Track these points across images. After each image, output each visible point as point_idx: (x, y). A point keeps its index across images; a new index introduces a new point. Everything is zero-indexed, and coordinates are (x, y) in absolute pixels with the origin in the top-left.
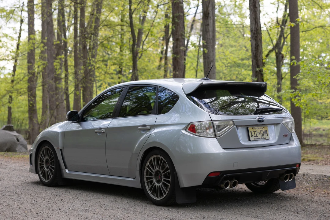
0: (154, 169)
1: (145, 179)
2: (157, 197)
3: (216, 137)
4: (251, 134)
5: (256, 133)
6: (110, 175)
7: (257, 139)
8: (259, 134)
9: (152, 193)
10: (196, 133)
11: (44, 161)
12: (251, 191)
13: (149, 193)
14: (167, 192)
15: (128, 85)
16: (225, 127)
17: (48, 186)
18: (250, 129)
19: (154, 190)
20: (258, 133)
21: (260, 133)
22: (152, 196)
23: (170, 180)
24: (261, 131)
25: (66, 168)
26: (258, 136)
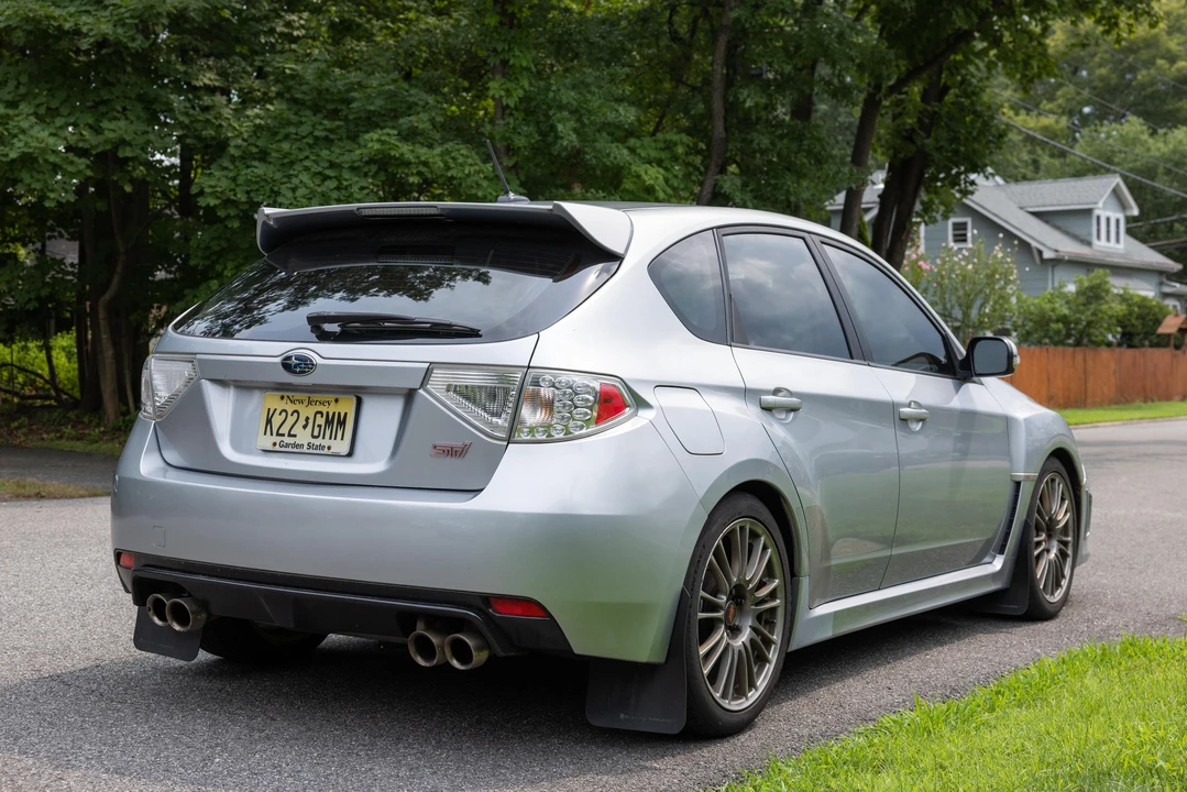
4: (269, 421)
5: (291, 420)
7: (287, 445)
8: (305, 427)
20: (302, 422)
21: (310, 421)
24: (319, 416)
26: (295, 436)
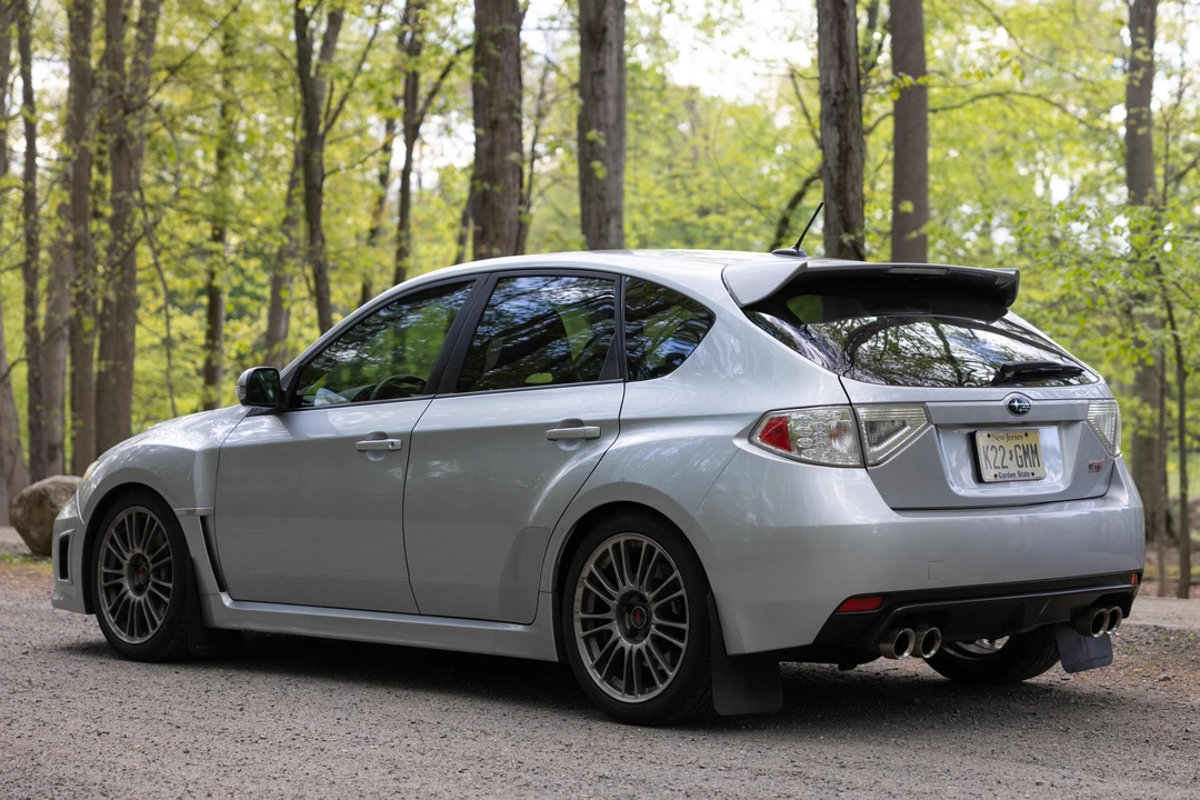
0: (616, 587)
1: (578, 626)
2: (629, 690)
3: (864, 464)
4: (986, 457)
5: (1000, 453)
6: (420, 615)
7: (1004, 476)
8: (1011, 459)
9: (607, 679)
10: (790, 450)
11: (126, 563)
12: (939, 676)
13: (596, 677)
14: (671, 675)
15: (491, 272)
16: (897, 430)
17: (143, 661)
18: (982, 439)
19: (615, 665)
20: (1008, 456)
21: (1013, 453)
22: (606, 688)
23: (685, 626)
24: (1017, 449)
25: (223, 588)
26: (1007, 467)
